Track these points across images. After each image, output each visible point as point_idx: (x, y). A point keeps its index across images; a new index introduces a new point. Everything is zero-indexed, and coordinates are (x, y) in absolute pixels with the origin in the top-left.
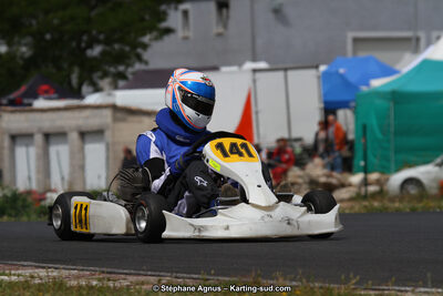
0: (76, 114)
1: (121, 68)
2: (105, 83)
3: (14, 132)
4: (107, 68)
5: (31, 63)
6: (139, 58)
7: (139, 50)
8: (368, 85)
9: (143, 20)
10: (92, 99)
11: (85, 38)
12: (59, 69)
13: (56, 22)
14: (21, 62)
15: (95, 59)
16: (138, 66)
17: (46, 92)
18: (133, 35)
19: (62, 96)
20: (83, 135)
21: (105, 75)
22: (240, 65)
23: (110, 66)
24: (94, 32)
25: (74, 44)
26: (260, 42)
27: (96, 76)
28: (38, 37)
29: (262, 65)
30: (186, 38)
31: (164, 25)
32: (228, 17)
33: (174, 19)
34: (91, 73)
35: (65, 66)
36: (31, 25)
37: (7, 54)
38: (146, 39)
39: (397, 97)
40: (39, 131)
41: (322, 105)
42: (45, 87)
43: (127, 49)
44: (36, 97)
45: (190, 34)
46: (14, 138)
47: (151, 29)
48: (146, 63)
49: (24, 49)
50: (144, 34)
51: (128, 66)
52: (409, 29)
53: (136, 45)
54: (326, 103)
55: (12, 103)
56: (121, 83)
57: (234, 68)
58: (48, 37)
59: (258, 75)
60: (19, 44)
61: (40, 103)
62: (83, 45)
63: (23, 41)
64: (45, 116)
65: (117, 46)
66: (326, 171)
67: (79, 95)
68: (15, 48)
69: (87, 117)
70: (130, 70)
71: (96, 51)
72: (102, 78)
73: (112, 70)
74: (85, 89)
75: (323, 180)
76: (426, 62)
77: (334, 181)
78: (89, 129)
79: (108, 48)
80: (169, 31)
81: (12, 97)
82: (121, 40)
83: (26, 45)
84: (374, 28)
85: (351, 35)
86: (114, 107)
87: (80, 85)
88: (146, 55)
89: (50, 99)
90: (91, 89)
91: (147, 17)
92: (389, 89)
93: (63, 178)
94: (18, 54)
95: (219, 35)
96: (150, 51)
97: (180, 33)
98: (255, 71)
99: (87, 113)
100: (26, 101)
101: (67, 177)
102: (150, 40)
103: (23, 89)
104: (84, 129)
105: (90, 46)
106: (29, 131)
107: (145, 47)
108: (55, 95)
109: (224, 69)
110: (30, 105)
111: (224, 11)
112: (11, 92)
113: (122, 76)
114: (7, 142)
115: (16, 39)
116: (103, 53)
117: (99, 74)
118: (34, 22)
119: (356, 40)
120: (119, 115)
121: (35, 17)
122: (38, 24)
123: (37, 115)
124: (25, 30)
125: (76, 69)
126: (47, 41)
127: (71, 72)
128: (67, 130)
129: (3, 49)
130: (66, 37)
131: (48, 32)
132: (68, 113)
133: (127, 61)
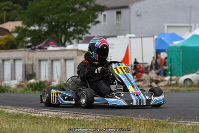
0: (63, 53)
1: (80, 36)
2: (74, 41)
3: (40, 59)
4: (75, 35)
5: (47, 33)
6: (87, 32)
7: (87, 29)
8: (172, 43)
9: (89, 18)
10: (69, 47)
11: (67, 24)
12: (57, 36)
13: (57, 18)
14: (43, 33)
15: (71, 32)
16: (87, 35)
17: (52, 44)
18: (85, 24)
19: (58, 46)
20: (66, 60)
21: (74, 38)
22: (125, 35)
23: (77, 34)
24: (71, 22)
25: (63, 26)
26: (132, 27)
27: (71, 38)
28: (50, 23)
29: (133, 35)
31: (96, 20)
32: (121, 17)
33: (100, 18)
34: (69, 37)
35: (60, 34)
36: (47, 19)
37: (39, 30)
38: (90, 25)
39: (183, 48)
40: (50, 59)
41: (155, 51)
42: (52, 42)
43: (83, 28)
44: (49, 46)
45: (106, 24)
46: (40, 61)
47: (92, 21)
48: (90, 34)
49: (44, 28)
50: (89, 23)
51: (83, 35)
52: (188, 23)
53: (85, 28)
54: (156, 50)
55: (40, 48)
56: (80, 41)
57: (123, 36)
58: (54, 23)
59: (131, 39)
60: (43, 26)
61: (50, 48)
62: (67, 27)
63: (45, 25)
64: (52, 53)
65: (79, 27)
66: (156, 75)
67: (64, 45)
68: (41, 28)
69: (68, 54)
70: (84, 36)
71: (71, 29)
72: (73, 39)
73: (77, 36)
74: (67, 43)
75: (155, 78)
76: (194, 36)
77: (159, 79)
78: (68, 58)
79: (76, 28)
80: (98, 22)
81: (39, 46)
82: (80, 25)
83: (45, 26)
84: (176, 22)
85: (166, 25)
86: (78, 50)
87: (65, 42)
88: (90, 31)
89: (54, 47)
90: (69, 43)
91: (90, 17)
92: (180, 45)
93: (58, 76)
94: (43, 30)
95: (117, 24)
96: (91, 29)
97: (102, 23)
98: (130, 38)
99: (67, 52)
100: (45, 47)
101: (59, 76)
102: (92, 25)
103: (44, 43)
104: (66, 58)
105: (69, 27)
106: (46, 59)
107: (89, 28)
108: (56, 46)
109: (119, 37)
110: (46, 49)
111: (119, 15)
112: (39, 44)
113: (81, 39)
114: (37, 63)
115: (42, 24)
116: (74, 30)
117: (72, 37)
119: (168, 26)
120: (80, 53)
121: (49, 16)
122: (50, 19)
123: (49, 53)
124: (45, 21)
125: (64, 36)
126: (53, 25)
127: (61, 37)
128: (60, 58)
129: (37, 28)
130: (60, 24)
131: (54, 22)
132: (60, 52)
133: (83, 33)
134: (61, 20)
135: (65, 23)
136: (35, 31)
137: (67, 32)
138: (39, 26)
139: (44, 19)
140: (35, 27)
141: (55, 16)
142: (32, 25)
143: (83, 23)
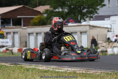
0: (79, 27)
1: (92, 15)
2: (87, 19)
4: (88, 15)
5: (67, 14)
6: (96, 12)
7: (96, 10)
9: (97, 2)
10: (84, 23)
11: (82, 7)
12: (75, 15)
13: (74, 3)
14: (65, 13)
15: (85, 12)
16: (96, 15)
17: (72, 21)
19: (76, 22)
20: (81, 33)
21: (87, 17)
23: (89, 14)
24: (85, 5)
25: (79, 9)
27: (85, 17)
28: (69, 6)
30: (109, 7)
31: (103, 4)
33: (106, 2)
34: (84, 16)
35: (77, 14)
36: (68, 3)
37: (62, 11)
38: (98, 7)
40: (70, 32)
42: (71, 20)
43: (93, 10)
45: (110, 6)
47: (100, 5)
48: (98, 14)
49: (66, 10)
50: (98, 6)
51: (93, 14)
53: (95, 9)
56: (92, 19)
58: (72, 7)
60: (65, 9)
61: (70, 24)
62: (82, 9)
63: (66, 8)
65: (90, 9)
67: (80, 22)
68: (63, 10)
69: (82, 28)
70: (94, 16)
71: (85, 10)
72: (86, 18)
73: (89, 15)
74: (82, 21)
78: (83, 31)
79: (88, 10)
80: (104, 5)
82: (91, 8)
83: (66, 9)
86: (90, 26)
87: (81, 20)
88: (98, 12)
89: (72, 23)
90: (83, 21)
91: (99, 1)
94: (64, 11)
96: (99, 10)
97: (108, 6)
100: (66, 24)
102: (100, 7)
103: (66, 20)
104: (81, 31)
105: (83, 9)
107: (98, 9)
108: (74, 22)
110: (67, 25)
113: (92, 17)
115: (64, 7)
116: (87, 11)
117: (86, 16)
118: (69, 3)
120: (91, 28)
121: (69, 2)
122: (70, 3)
123: (69, 28)
124: (66, 5)
125: (80, 15)
126: (72, 8)
127: (78, 16)
128: (77, 31)
129: (60, 10)
130: (77, 7)
131: (72, 5)
132: (77, 27)
133: (93, 13)
134: (77, 4)
135: (80, 7)
136: (59, 12)
137: (82, 13)
138: (62, 9)
139: (66, 3)
140: (59, 9)
141: (73, 1)
142: (57, 8)
143: (94, 6)
